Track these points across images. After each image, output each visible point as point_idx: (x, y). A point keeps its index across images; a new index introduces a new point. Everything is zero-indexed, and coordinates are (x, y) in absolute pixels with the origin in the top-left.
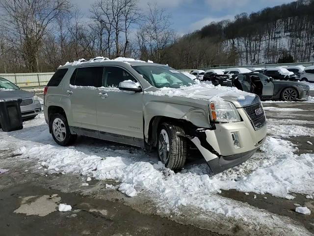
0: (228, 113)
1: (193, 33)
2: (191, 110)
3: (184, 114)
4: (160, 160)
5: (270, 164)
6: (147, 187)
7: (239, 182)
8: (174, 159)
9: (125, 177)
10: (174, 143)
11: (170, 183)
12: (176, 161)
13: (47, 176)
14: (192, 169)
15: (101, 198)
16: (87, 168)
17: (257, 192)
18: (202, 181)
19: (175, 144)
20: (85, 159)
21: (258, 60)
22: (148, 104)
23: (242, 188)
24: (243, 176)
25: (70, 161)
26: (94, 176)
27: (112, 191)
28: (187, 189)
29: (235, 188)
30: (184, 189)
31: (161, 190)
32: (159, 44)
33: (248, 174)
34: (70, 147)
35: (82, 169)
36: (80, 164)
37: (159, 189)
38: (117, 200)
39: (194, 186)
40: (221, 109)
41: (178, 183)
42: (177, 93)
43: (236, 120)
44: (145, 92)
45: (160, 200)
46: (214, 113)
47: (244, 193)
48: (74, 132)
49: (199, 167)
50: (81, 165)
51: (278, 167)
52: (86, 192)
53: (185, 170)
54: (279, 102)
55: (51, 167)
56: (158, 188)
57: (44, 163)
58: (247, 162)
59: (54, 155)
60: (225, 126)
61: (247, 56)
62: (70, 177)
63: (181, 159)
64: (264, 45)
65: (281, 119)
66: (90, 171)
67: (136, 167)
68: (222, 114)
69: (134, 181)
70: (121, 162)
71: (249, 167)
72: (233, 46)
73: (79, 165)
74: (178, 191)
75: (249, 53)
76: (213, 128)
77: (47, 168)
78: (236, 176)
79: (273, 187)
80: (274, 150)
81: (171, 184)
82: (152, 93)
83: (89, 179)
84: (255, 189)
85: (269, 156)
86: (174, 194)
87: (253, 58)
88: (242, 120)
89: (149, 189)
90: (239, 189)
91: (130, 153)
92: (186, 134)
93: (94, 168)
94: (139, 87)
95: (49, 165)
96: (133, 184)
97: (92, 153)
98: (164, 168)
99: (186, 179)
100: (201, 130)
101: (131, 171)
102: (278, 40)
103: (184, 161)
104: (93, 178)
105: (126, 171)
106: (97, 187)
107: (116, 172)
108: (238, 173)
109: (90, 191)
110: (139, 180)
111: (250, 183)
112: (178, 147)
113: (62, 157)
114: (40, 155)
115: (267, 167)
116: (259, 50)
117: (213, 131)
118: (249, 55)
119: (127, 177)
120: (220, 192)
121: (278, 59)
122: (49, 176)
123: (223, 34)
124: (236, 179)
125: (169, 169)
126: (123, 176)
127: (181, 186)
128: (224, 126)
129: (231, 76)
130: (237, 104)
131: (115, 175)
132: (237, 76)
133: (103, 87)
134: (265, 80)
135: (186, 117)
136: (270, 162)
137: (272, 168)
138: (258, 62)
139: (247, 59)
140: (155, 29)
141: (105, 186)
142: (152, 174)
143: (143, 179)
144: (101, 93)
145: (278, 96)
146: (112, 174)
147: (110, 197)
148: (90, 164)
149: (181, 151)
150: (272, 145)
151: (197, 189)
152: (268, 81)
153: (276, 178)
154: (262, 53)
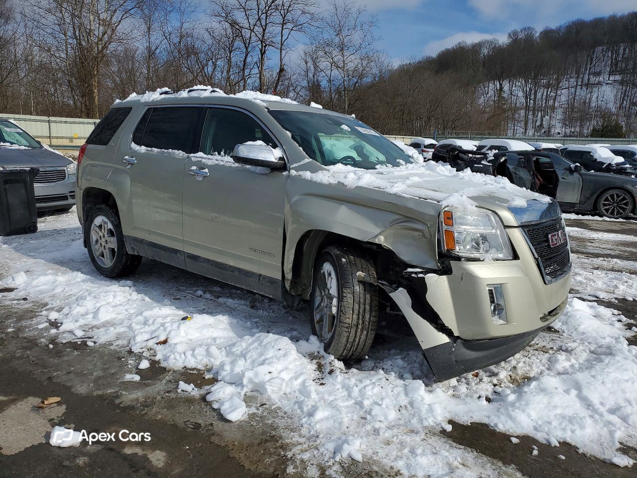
0: (484, 238)
1: (419, 62)
2: (394, 223)
3: (378, 231)
4: (314, 333)
5: (572, 366)
6: (275, 397)
7: (494, 405)
8: (346, 334)
9: (228, 368)
10: (349, 299)
11: (330, 394)
12: (351, 340)
13: (51, 346)
14: (388, 364)
15: (160, 417)
16: (147, 337)
17: (540, 437)
18: (406, 394)
19: (351, 301)
20: (147, 314)
21: (549, 128)
22: (296, 201)
23: (503, 425)
24: (508, 391)
25: (113, 316)
26: (157, 358)
27: (189, 401)
28: (370, 413)
29: (485, 421)
30: (362, 413)
31: (305, 409)
32: (346, 78)
33: (519, 386)
34: (123, 282)
35: (134, 337)
36: (134, 325)
37: (301, 408)
38: (197, 426)
39: (387, 407)
40: (467, 227)
41: (349, 395)
42: (367, 179)
43: (501, 256)
44: (293, 172)
45: (300, 436)
46: (450, 234)
47: (506, 437)
48: (133, 249)
49: (403, 359)
50: (136, 327)
51: (593, 376)
52: (129, 397)
53: (370, 364)
54: (590, 217)
55: (67, 326)
56: (300, 404)
57: (53, 316)
58: (517, 356)
59: (81, 298)
60: (476, 269)
61: (526, 116)
62: (102, 355)
63: (363, 337)
64: (563, 99)
65: (597, 256)
66: (151, 343)
67: (256, 344)
68: (469, 238)
69: (245, 381)
70: (224, 329)
71: (522, 369)
72: (500, 96)
73: (130, 327)
74: (347, 418)
75: (531, 113)
76: (445, 271)
77: (57, 328)
78: (490, 388)
79: (582, 427)
80: (581, 328)
81: (331, 398)
82: (307, 175)
83: (145, 365)
84: (536, 429)
85: (571, 345)
86: (337, 425)
87: (538, 123)
88: (516, 257)
89: (279, 404)
90: (496, 425)
91: (252, 307)
92: (379, 279)
93: (162, 339)
94: (281, 159)
95: (65, 321)
96: (243, 386)
97: (166, 301)
98: (322, 352)
99: (371, 387)
100: (416, 273)
101: (243, 355)
102: (595, 89)
103: (370, 342)
104: (154, 363)
105: (233, 354)
106: (159, 387)
107: (208, 354)
108: (495, 382)
109: (138, 395)
110: (257, 380)
111: (524, 411)
112: (356, 307)
113: (98, 305)
114: (54, 296)
115: (565, 373)
116: (553, 108)
117: (444, 278)
118: (530, 117)
119: (232, 370)
120: (449, 428)
121: (591, 128)
122: (58, 349)
123: (481, 69)
124: (491, 397)
125: (332, 357)
126: (222, 365)
127: (356, 403)
128: (473, 267)
129: (491, 154)
130: (508, 217)
131: (205, 361)
132: (504, 155)
133: (201, 154)
134: (566, 169)
135: (382, 238)
136: (573, 361)
137: (580, 376)
138: (549, 131)
139: (526, 124)
140: (342, 48)
141: (177, 388)
142: (291, 366)
143: (268, 377)
144: (194, 168)
145: (589, 205)
146: (199, 358)
147: (182, 417)
148: (156, 326)
149: (364, 317)
150: (578, 317)
151: (393, 415)
152: (571, 171)
153: (588, 404)
154: (559, 115)
